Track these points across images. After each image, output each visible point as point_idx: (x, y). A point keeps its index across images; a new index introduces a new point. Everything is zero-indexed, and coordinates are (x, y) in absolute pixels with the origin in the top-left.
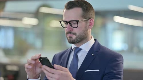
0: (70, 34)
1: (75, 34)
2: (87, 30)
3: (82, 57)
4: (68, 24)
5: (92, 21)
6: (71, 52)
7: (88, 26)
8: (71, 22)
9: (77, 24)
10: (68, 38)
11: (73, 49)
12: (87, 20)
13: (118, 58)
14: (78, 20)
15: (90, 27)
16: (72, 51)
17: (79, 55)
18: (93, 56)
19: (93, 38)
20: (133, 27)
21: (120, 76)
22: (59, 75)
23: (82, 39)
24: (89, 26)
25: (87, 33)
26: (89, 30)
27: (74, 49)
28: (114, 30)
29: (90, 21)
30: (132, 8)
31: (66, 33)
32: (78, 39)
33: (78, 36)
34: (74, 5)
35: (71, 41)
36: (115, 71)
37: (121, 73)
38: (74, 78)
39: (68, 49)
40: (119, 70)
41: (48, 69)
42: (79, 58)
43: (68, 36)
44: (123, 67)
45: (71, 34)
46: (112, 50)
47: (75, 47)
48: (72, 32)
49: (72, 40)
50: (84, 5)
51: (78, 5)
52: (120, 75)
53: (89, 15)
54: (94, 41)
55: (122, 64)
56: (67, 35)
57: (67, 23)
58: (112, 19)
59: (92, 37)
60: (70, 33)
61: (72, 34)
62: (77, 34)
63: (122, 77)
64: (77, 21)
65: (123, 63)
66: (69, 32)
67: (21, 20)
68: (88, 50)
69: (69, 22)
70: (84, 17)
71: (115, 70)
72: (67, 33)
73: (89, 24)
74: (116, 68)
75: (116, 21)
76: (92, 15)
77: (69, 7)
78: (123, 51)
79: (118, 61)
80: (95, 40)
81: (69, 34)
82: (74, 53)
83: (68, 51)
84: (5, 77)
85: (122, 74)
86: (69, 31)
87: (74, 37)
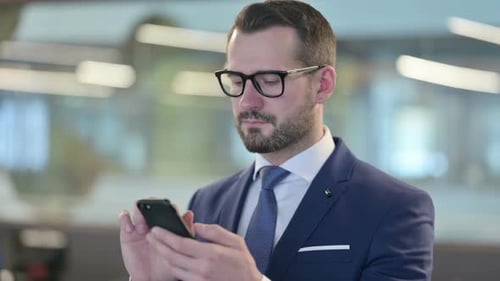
0: (253, 120)
1: (270, 119)
2: (312, 107)
3: (289, 199)
4: (249, 82)
5: (328, 76)
6: (250, 182)
7: (314, 92)
8: (257, 78)
9: (281, 84)
10: (246, 133)
11: (258, 173)
12: (314, 71)
13: (417, 205)
14: (283, 69)
15: (321, 94)
16: (254, 178)
17: (280, 192)
18: (329, 196)
19: (328, 133)
20: (466, 96)
21: (422, 267)
22: (211, 260)
23: (294, 138)
24: (319, 92)
25: (312, 117)
26: (317, 106)
27: (261, 173)
28: (400, 104)
29: (324, 73)
30: (463, 27)
31: (235, 114)
32: (282, 137)
33: (282, 126)
34: (269, 17)
35: (258, 143)
36: (403, 252)
37: (425, 257)
38: (262, 273)
39: (240, 173)
40: (418, 246)
41: (173, 239)
42: (280, 204)
43: (245, 128)
44: (433, 237)
45: (257, 118)
46: (391, 174)
47: (268, 164)
48: (261, 112)
49: (258, 140)
50: (305, 17)
51: (285, 19)
52: (421, 263)
53: (320, 54)
54: (331, 146)
55: (428, 226)
56: (241, 122)
57: (242, 78)
58: (393, 68)
59: (324, 131)
60: (255, 113)
61: (260, 120)
62: (280, 120)
63: (428, 270)
64: (283, 75)
65: (431, 223)
66: (250, 112)
67: (72, 69)
68: (310, 178)
69: (252, 77)
70: (303, 58)
71: (404, 247)
72: (243, 116)
73: (318, 86)
74: (408, 241)
75: (407, 75)
76: (328, 52)
77: (252, 24)
78: (428, 179)
79: (415, 215)
80: (337, 141)
81: (249, 119)
82: (263, 187)
83: (243, 177)
84: (17, 269)
85: (428, 262)
86: (251, 109)
87: (267, 130)
